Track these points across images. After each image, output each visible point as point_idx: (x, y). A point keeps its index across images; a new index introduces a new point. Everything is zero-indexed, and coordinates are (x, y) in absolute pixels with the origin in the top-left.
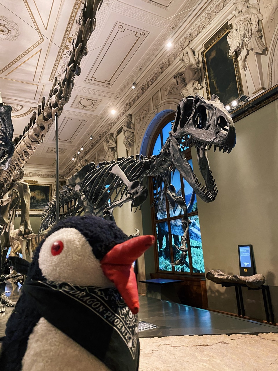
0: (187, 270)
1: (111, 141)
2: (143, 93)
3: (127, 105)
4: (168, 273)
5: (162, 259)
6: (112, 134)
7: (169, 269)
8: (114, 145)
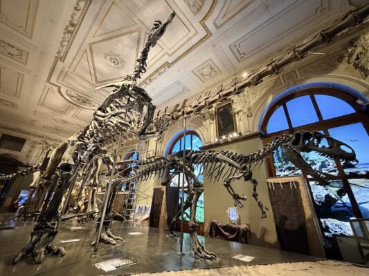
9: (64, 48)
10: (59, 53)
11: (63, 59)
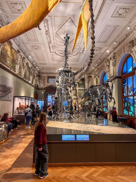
0: (133, 115)
1: (107, 63)
2: (119, 45)
3: (114, 48)
4: (127, 115)
5: (125, 110)
6: (108, 60)
7: (127, 114)
8: (109, 64)
9: (49, 39)
10: (48, 41)
11: (50, 43)
